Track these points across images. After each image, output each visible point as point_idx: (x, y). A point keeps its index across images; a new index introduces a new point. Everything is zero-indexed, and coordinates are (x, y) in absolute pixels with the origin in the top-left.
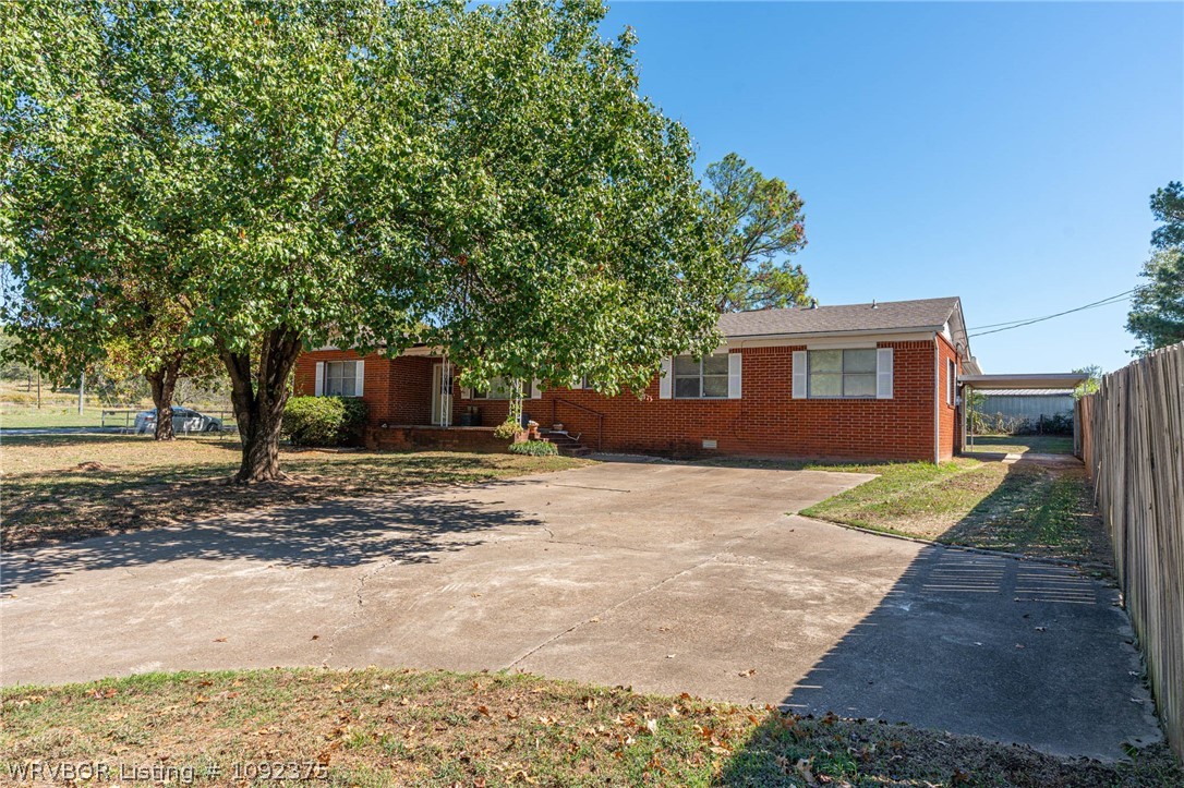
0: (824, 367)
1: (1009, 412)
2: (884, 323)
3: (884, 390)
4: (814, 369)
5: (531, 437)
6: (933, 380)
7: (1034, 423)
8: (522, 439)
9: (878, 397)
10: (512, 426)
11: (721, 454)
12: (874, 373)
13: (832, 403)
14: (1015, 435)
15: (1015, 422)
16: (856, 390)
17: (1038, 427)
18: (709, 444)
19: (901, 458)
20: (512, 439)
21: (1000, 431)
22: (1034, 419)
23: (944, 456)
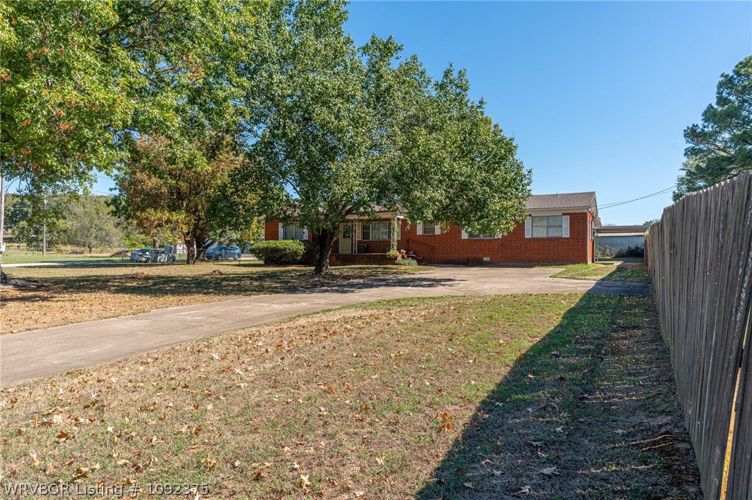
0: (539, 224)
1: (612, 245)
2: (564, 205)
3: (565, 233)
4: (535, 224)
5: (403, 257)
6: (586, 229)
7: (625, 251)
8: (399, 258)
9: (563, 236)
10: (393, 252)
11: (492, 263)
12: (561, 226)
13: (543, 239)
14: (615, 257)
15: (615, 251)
16: (553, 234)
17: (627, 253)
18: (486, 259)
19: (574, 262)
20: (396, 258)
21: (607, 255)
22: (625, 249)
23: (590, 262)
